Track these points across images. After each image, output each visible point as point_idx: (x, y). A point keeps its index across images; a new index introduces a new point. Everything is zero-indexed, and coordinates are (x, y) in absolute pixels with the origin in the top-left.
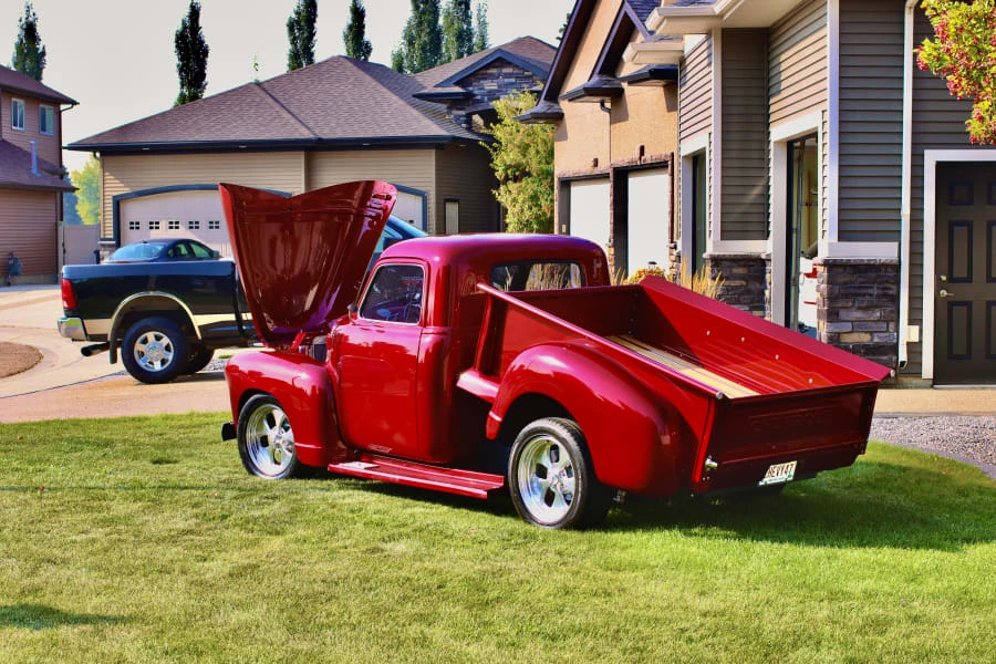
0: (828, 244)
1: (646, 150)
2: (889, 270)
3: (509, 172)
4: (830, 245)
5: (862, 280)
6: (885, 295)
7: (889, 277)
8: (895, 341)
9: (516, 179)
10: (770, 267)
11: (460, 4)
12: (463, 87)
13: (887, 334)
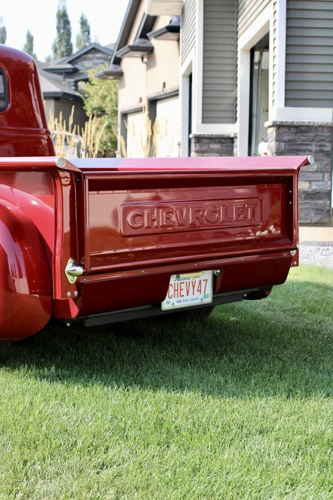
0: (277, 109)
1: (167, 85)
2: (325, 130)
3: (95, 112)
4: (278, 110)
5: (304, 138)
6: (322, 151)
7: (324, 136)
8: (329, 189)
9: (98, 116)
10: (237, 142)
11: (85, 31)
12: (73, 65)
13: (323, 183)
